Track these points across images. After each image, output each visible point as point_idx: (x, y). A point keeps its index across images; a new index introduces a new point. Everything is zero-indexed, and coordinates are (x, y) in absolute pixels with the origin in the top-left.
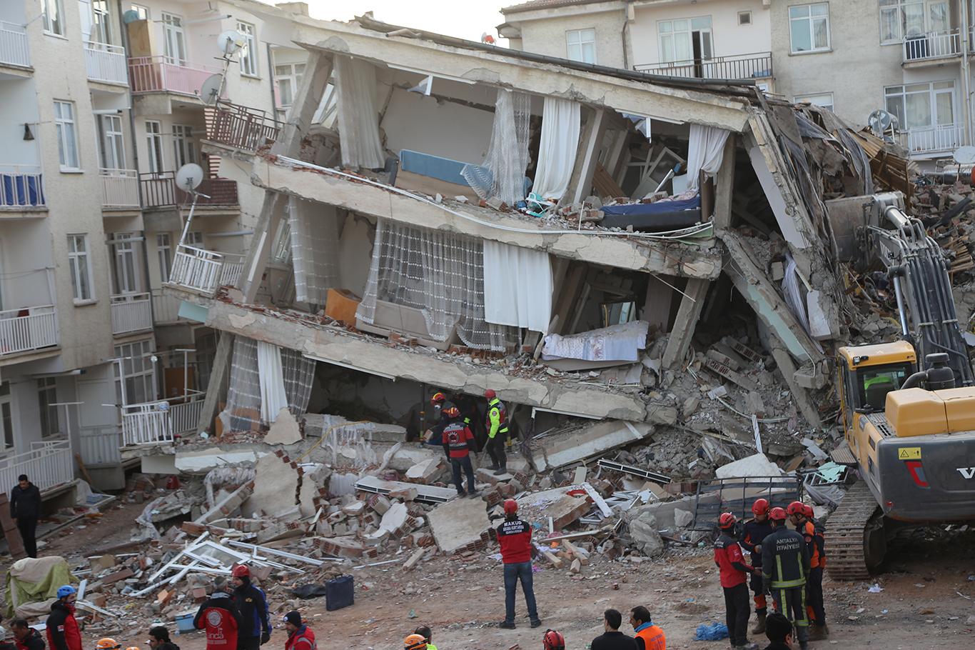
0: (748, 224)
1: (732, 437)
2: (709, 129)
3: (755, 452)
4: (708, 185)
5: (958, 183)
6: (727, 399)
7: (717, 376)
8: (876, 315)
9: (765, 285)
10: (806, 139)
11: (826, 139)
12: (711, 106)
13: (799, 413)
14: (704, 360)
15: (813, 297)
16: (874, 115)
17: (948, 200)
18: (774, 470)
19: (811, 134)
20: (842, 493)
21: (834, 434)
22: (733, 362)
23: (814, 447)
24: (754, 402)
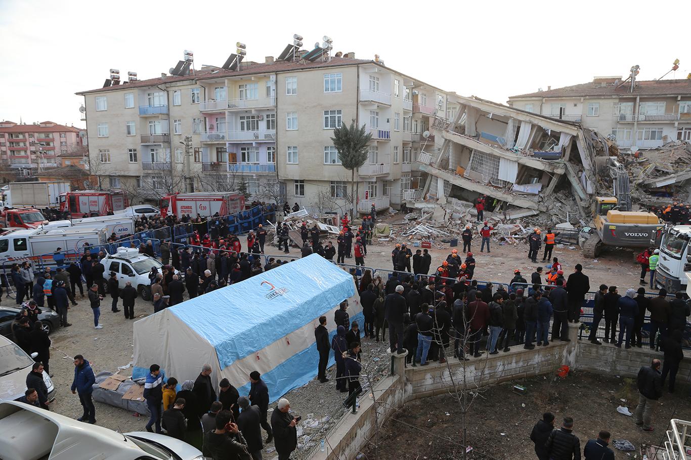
0: (573, 160)
1: (561, 217)
2: (566, 134)
3: (567, 222)
4: (564, 149)
5: (631, 156)
6: (561, 207)
7: (559, 200)
8: (604, 189)
9: (576, 178)
10: (593, 139)
11: (598, 140)
12: (568, 128)
13: (580, 213)
14: (556, 196)
15: (589, 182)
16: (609, 135)
17: (628, 160)
18: (572, 227)
19: (594, 138)
20: (589, 235)
21: (589, 220)
22: (564, 197)
23: (583, 222)
24: (568, 208)
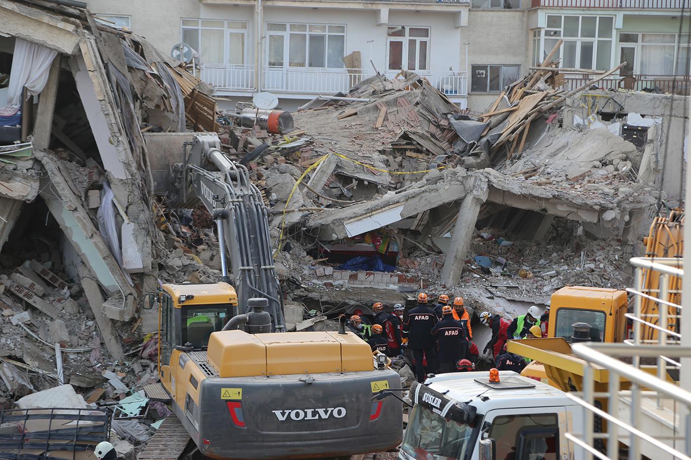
0: (64, 146)
1: (32, 364)
2: (36, 46)
3: (54, 383)
4: (30, 105)
5: (257, 128)
6: (30, 325)
7: (20, 300)
8: (180, 251)
9: (82, 213)
10: (130, 68)
11: (148, 71)
12: (40, 23)
13: (102, 344)
14: (8, 283)
15: (128, 228)
16: (177, 48)
17: (247, 143)
18: (79, 401)
19: (135, 65)
20: (142, 427)
21: (137, 368)
22: (39, 288)
23: (115, 380)
24: (58, 330)
